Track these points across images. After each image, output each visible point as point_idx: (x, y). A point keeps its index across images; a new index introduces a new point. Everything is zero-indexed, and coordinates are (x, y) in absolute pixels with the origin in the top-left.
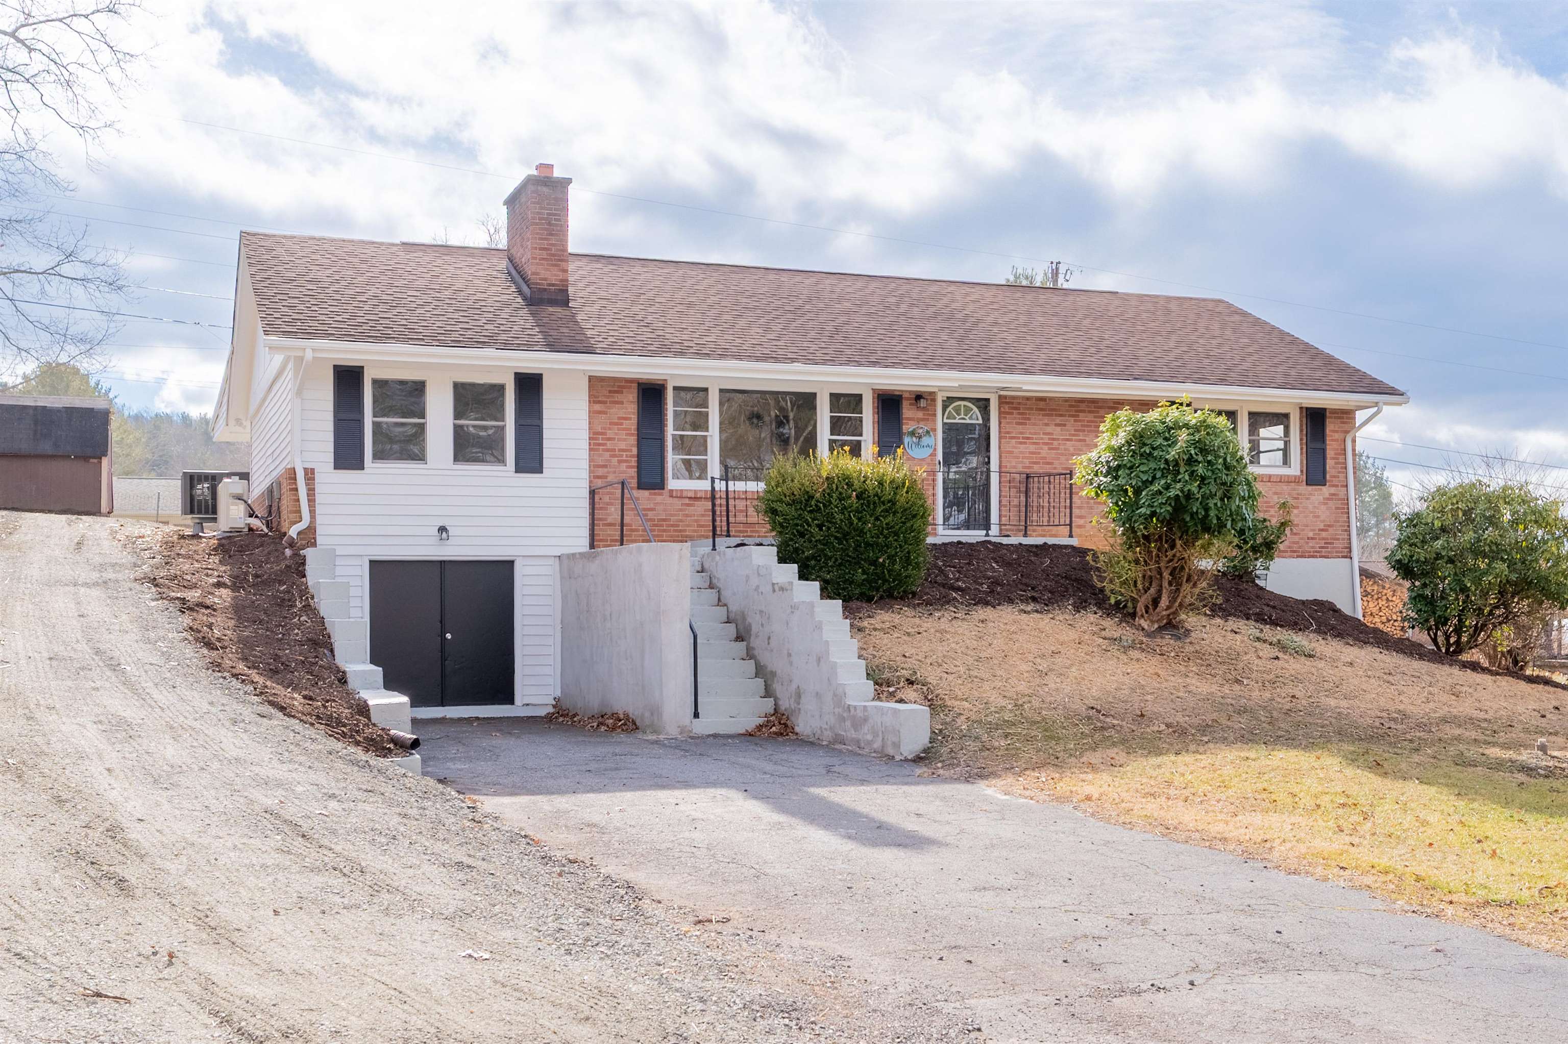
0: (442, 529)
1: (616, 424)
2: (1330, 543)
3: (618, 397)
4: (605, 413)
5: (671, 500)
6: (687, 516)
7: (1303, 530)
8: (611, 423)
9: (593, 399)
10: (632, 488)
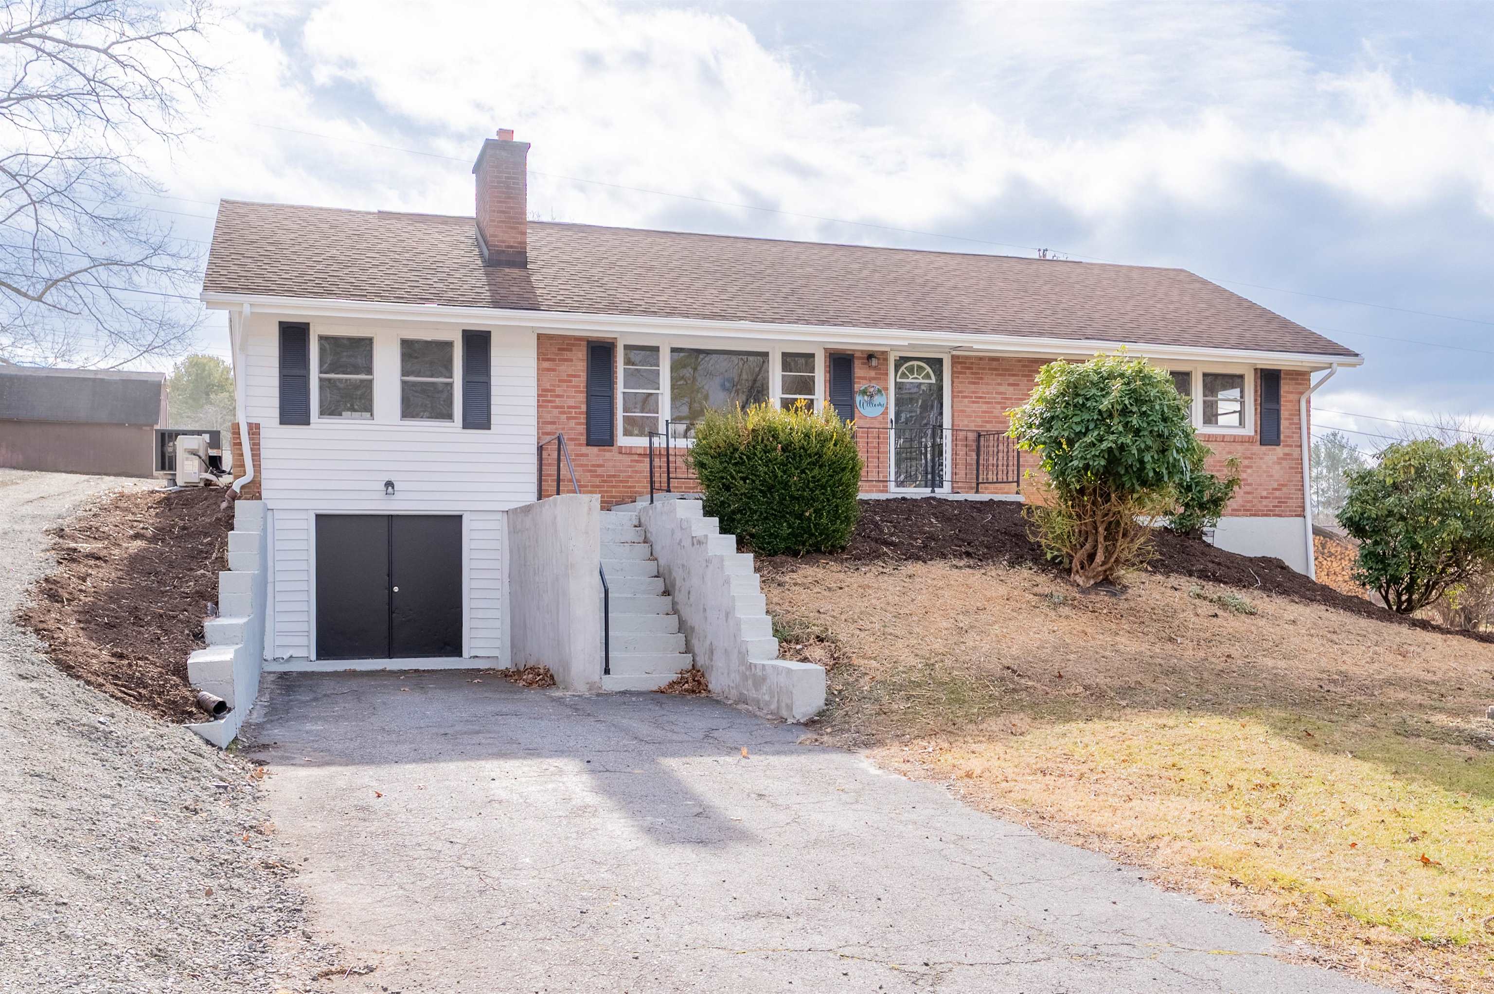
0: (389, 484)
1: (565, 381)
2: (1284, 502)
3: (567, 355)
4: (554, 370)
5: (620, 457)
6: (636, 472)
7: (1256, 489)
8: (560, 381)
9: (542, 357)
10: (580, 445)
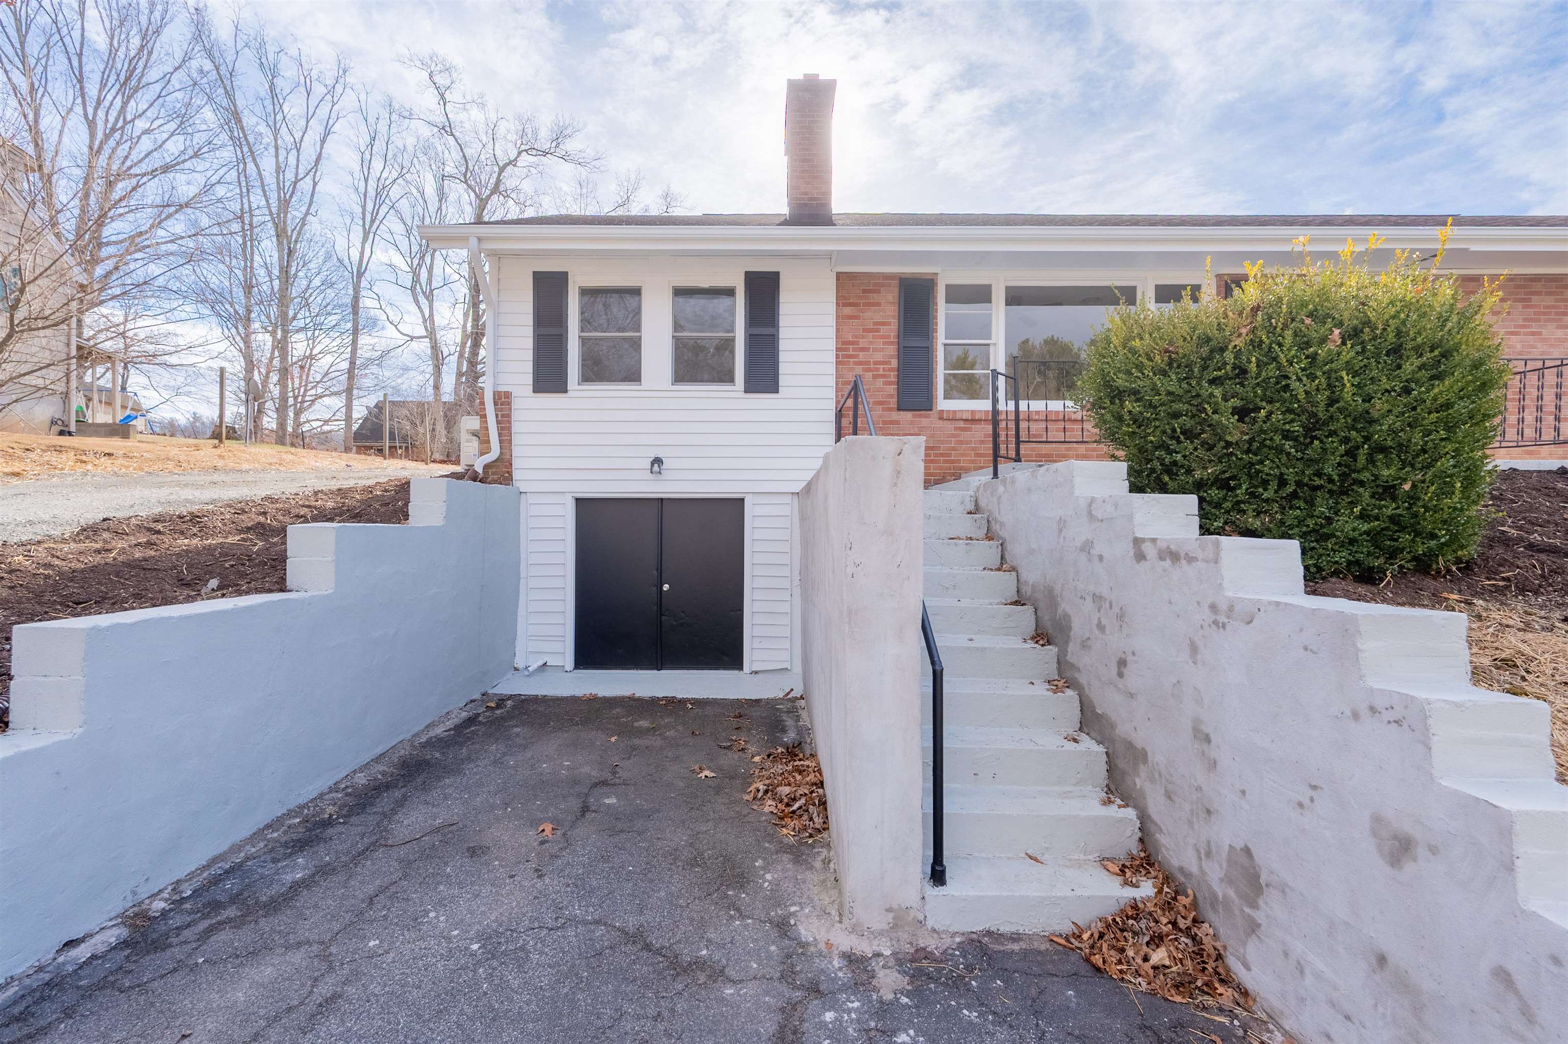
0: (658, 461)
1: (871, 331)
3: (875, 298)
4: (857, 318)
5: (941, 424)
6: (961, 442)
8: (864, 330)
9: (842, 301)
10: (890, 409)
